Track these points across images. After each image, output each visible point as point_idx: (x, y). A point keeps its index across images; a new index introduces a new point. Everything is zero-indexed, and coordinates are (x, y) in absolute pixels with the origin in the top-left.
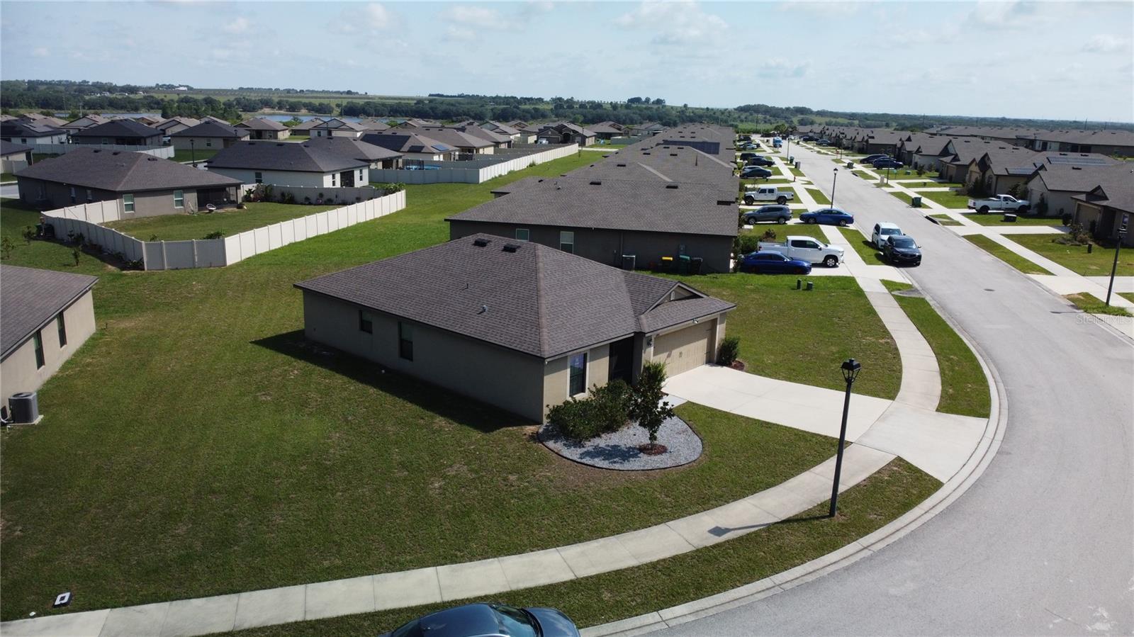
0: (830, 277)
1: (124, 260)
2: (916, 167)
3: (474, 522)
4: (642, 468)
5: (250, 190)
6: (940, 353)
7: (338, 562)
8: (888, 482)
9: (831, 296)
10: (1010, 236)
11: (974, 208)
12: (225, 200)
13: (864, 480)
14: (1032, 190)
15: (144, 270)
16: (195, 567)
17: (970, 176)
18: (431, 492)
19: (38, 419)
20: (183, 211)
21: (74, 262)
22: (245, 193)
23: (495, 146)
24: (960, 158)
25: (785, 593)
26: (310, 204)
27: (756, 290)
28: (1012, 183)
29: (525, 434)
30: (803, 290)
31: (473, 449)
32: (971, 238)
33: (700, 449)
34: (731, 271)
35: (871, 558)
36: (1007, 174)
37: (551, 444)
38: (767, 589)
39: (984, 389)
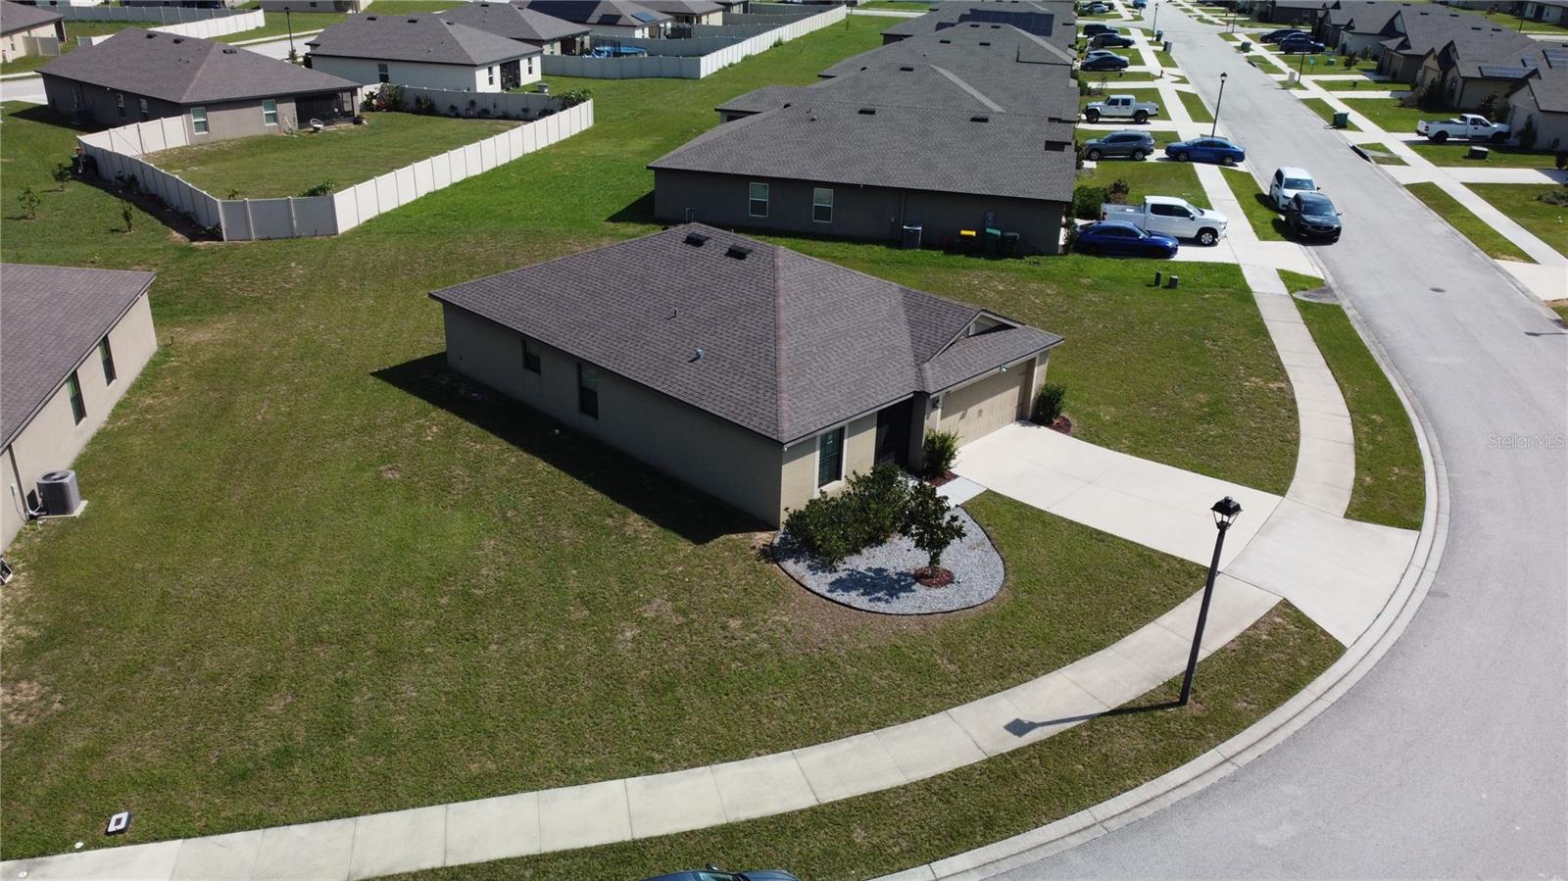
0: (1204, 264)
1: (194, 224)
2: (1343, 51)
3: (679, 701)
4: (916, 612)
5: (371, 93)
6: (1358, 409)
7: (491, 766)
8: (1268, 646)
9: (1204, 300)
10: (1473, 187)
11: (1426, 135)
12: (336, 110)
13: (1233, 641)
14: (1514, 106)
15: (222, 240)
16: (297, 770)
17: (1425, 73)
18: (620, 647)
19: (79, 508)
20: (277, 130)
21: (122, 223)
22: (365, 99)
23: (724, 10)
24: (1411, 44)
25: (1112, 836)
26: (458, 116)
27: (1094, 287)
28: (1488, 90)
29: (754, 548)
30: (1163, 287)
31: (682, 572)
32: (1418, 190)
33: (1000, 578)
34: (1060, 251)
35: (1233, 779)
36: (1479, 76)
37: (789, 565)
38: (1085, 829)
39: (1416, 478)
